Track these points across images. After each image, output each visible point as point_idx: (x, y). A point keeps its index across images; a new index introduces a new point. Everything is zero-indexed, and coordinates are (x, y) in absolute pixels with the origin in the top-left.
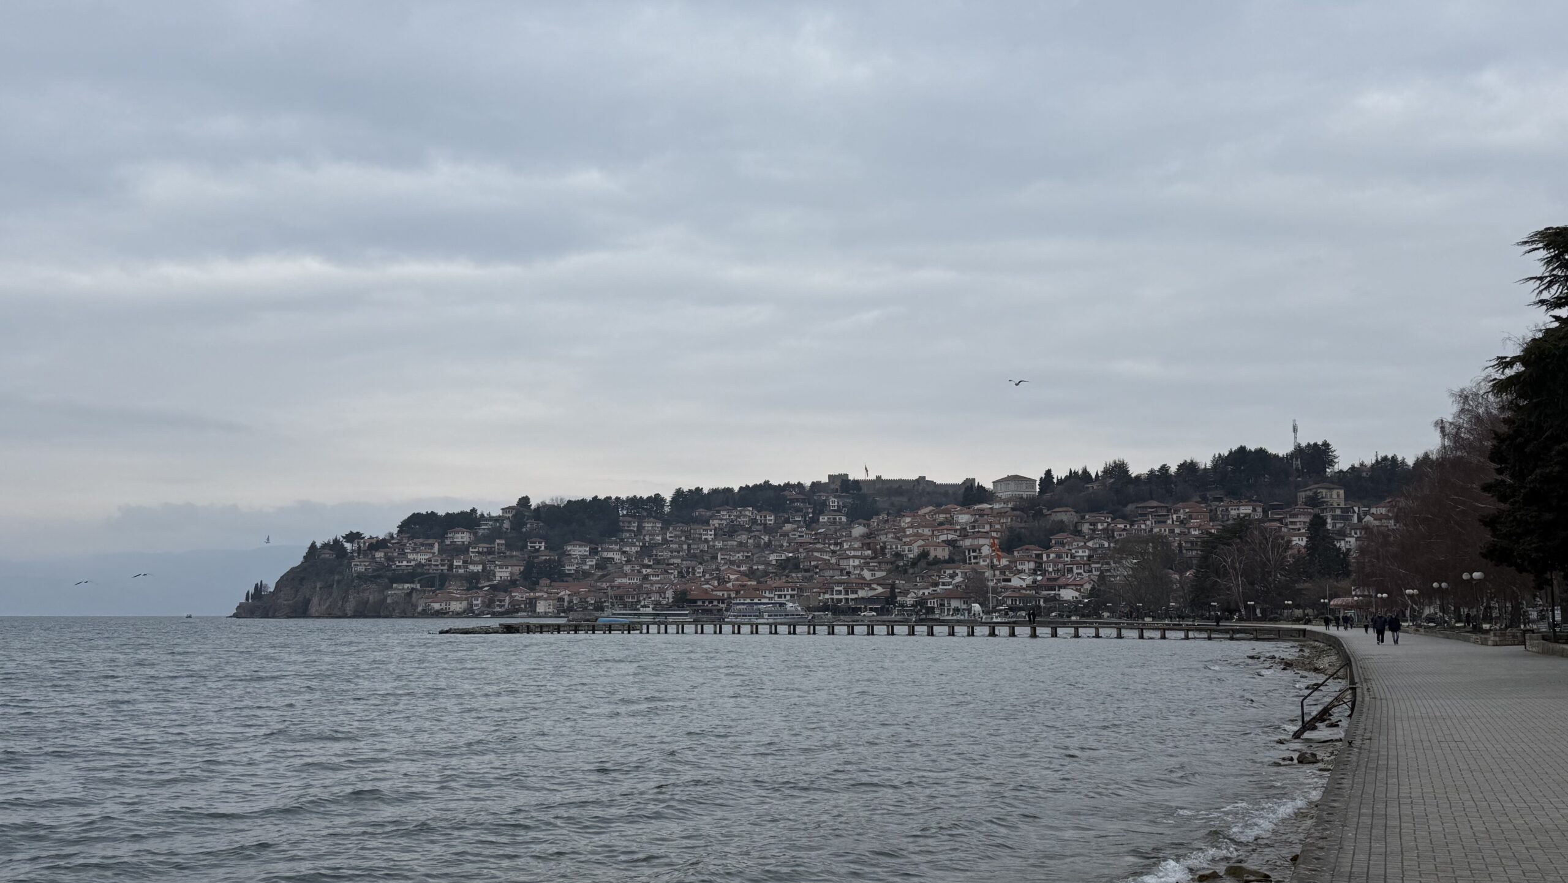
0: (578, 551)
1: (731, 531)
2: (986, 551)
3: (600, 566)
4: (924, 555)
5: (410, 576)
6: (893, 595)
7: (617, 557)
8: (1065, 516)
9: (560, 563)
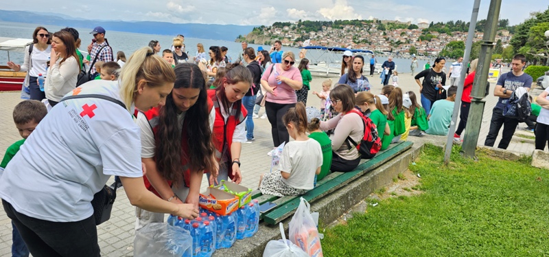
0: (313, 33)
1: (349, 31)
2: (415, 41)
3: (318, 37)
4: (399, 41)
5: (276, 37)
6: (392, 50)
7: (322, 36)
8: (436, 34)
9: (309, 36)
